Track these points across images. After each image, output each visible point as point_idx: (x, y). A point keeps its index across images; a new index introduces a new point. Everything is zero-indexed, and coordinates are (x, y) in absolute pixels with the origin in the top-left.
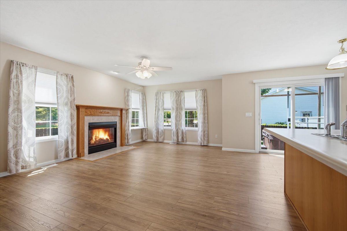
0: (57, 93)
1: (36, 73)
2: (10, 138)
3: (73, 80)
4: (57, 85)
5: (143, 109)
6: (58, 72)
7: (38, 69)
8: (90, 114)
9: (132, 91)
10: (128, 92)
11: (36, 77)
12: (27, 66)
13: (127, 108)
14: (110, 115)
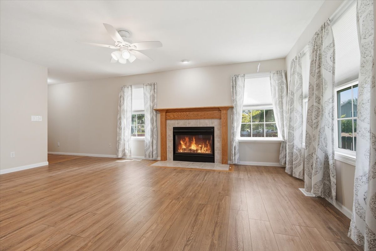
0: (144, 102)
1: (132, 89)
3: (154, 87)
7: (133, 86)
8: (173, 117)
10: (235, 81)
11: (132, 93)
12: (127, 87)
14: (201, 119)
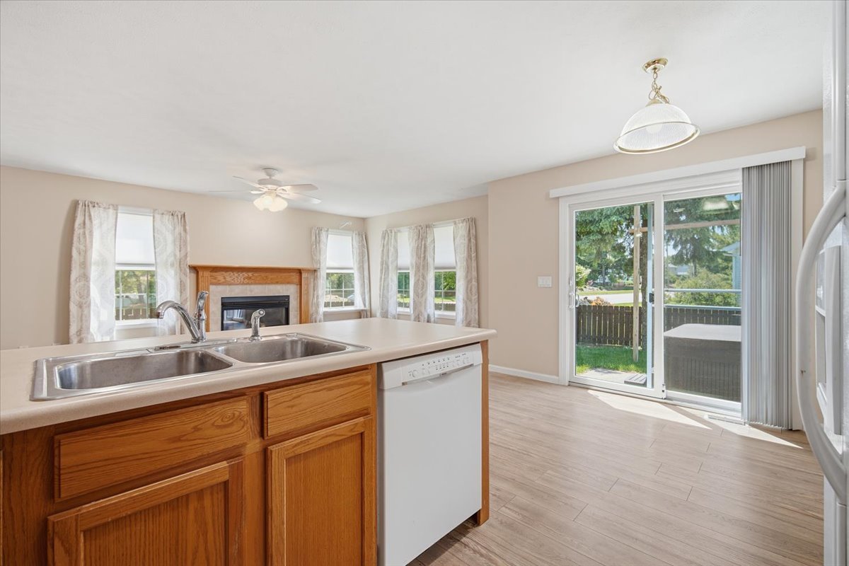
0: (155, 246)
1: (117, 213)
2: (72, 319)
3: (185, 221)
4: (154, 232)
5: (361, 269)
6: (155, 210)
7: (120, 207)
8: (224, 280)
9: (330, 230)
10: (318, 235)
11: (116, 222)
12: (100, 207)
13: (316, 267)
14: (272, 283)
